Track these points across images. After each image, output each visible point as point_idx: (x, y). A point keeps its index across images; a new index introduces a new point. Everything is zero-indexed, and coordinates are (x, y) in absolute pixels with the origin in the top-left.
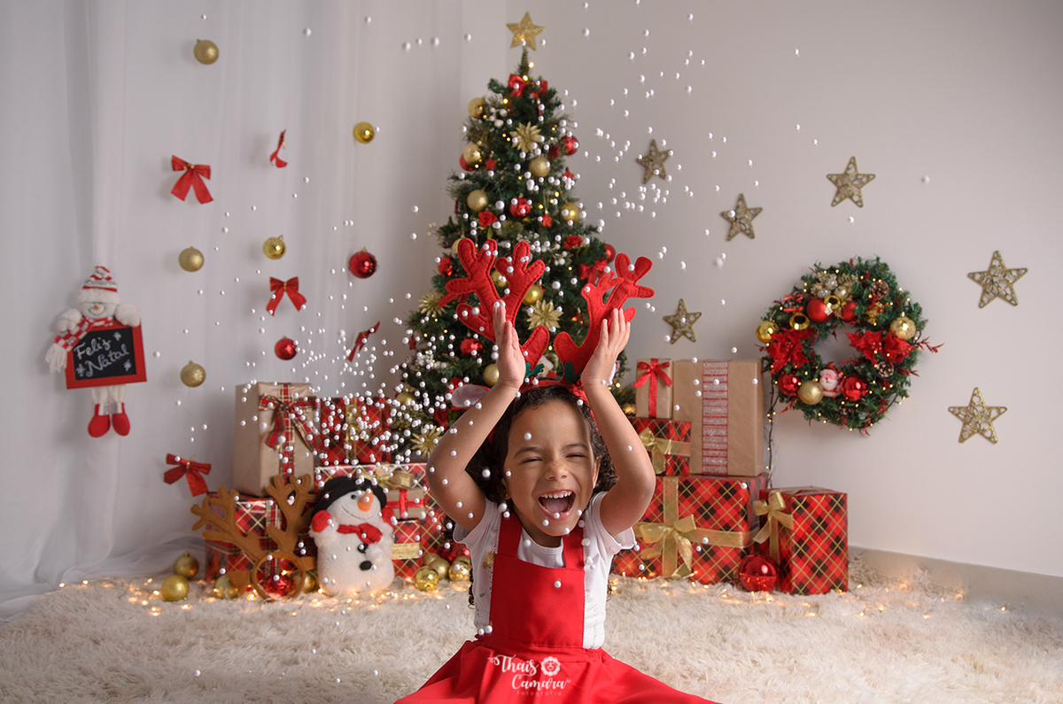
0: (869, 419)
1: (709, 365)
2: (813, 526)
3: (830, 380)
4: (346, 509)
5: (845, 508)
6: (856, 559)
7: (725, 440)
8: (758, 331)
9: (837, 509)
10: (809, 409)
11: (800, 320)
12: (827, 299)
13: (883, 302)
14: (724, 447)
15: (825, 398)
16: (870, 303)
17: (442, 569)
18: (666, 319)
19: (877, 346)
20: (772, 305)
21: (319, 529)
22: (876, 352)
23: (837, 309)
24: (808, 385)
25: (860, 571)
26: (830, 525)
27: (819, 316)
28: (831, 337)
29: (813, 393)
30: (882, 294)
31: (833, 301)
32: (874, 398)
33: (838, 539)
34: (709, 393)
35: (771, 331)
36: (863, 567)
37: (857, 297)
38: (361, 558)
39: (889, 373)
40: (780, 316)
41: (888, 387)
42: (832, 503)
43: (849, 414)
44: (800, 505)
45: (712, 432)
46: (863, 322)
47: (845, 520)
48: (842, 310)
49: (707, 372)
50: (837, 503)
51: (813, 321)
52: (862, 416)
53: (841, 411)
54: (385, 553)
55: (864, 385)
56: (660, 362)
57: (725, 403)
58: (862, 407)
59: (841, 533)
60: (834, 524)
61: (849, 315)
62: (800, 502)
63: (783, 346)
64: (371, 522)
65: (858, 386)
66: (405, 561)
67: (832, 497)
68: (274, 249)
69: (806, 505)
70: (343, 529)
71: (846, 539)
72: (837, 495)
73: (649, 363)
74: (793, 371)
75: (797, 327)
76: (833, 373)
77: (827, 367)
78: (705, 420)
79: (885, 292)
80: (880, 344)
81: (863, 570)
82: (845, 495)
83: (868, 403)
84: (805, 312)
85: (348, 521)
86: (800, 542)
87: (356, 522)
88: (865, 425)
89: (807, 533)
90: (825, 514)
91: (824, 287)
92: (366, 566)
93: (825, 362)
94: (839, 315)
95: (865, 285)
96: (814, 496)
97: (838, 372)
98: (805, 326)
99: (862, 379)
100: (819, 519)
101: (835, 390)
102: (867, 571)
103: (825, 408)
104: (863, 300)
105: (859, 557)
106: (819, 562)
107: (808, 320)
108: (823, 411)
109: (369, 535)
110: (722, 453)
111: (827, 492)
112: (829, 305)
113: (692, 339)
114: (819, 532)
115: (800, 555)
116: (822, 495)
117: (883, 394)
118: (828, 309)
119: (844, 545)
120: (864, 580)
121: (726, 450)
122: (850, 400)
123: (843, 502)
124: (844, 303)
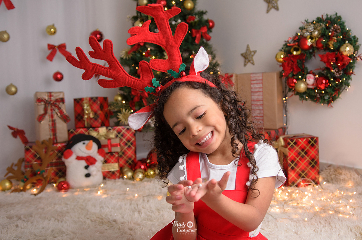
0: (331, 99)
1: (255, 75)
2: (299, 154)
3: (311, 80)
4: (80, 149)
5: (317, 144)
6: (326, 169)
7: (262, 112)
8: (276, 57)
9: (313, 145)
10: (301, 95)
11: (296, 50)
12: (309, 37)
13: (337, 36)
14: (262, 115)
15: (308, 89)
16: (329, 38)
17: (130, 174)
18: (242, 55)
19: (332, 60)
20: (284, 43)
21: (67, 158)
22: (332, 63)
23: (314, 42)
24: (299, 82)
25: (327, 175)
26: (309, 153)
27: (306, 47)
28: (313, 58)
29: (302, 87)
30: (336, 32)
31: (311, 38)
32: (333, 88)
33: (313, 160)
34: (254, 89)
35: (282, 56)
36: (329, 173)
37: (323, 35)
38: (86, 172)
39: (340, 74)
40: (287, 49)
41: (339, 82)
42: (310, 142)
43: (321, 97)
44: (292, 143)
45: (256, 108)
46: (327, 48)
47: (318, 151)
48: (316, 43)
49: (252, 79)
50: (313, 142)
51: (303, 50)
52: (326, 97)
53: (317, 95)
54: (97, 169)
55: (328, 81)
56: (229, 75)
57: (261, 93)
58: (326, 93)
59: (315, 157)
60: (311, 153)
61: (320, 46)
62: (292, 142)
63: (288, 64)
64: (92, 155)
65: (324, 82)
66: (110, 171)
67: (310, 139)
68: (51, 31)
69: (295, 143)
70: (79, 158)
71: (318, 160)
72: (312, 138)
73: (224, 76)
74: (293, 76)
75: (295, 53)
76: (312, 76)
77: (310, 73)
78: (253, 102)
79: (338, 31)
80: (334, 59)
81: (329, 175)
82: (317, 138)
83: (329, 90)
84: (298, 45)
85: (81, 154)
86: (292, 162)
87: (85, 155)
88: (329, 102)
89: (296, 158)
90: (306, 148)
91: (307, 31)
92: (88, 175)
93: (309, 70)
94: (315, 45)
95: (328, 28)
96: (300, 139)
97: (315, 75)
98: (299, 53)
99: (326, 78)
100: (303, 150)
101: (313, 85)
102: (331, 175)
103: (309, 94)
104: (326, 36)
105: (327, 168)
106: (303, 172)
107: (300, 50)
108: (308, 95)
109: (90, 161)
110: (261, 118)
111: (307, 137)
112: (309, 40)
113: (253, 64)
114: (303, 157)
115: (293, 168)
116: (304, 138)
117: (337, 85)
118: (309, 42)
119: (317, 163)
120: (329, 180)
121: (263, 117)
122: (321, 90)
123: (316, 141)
124: (317, 39)
